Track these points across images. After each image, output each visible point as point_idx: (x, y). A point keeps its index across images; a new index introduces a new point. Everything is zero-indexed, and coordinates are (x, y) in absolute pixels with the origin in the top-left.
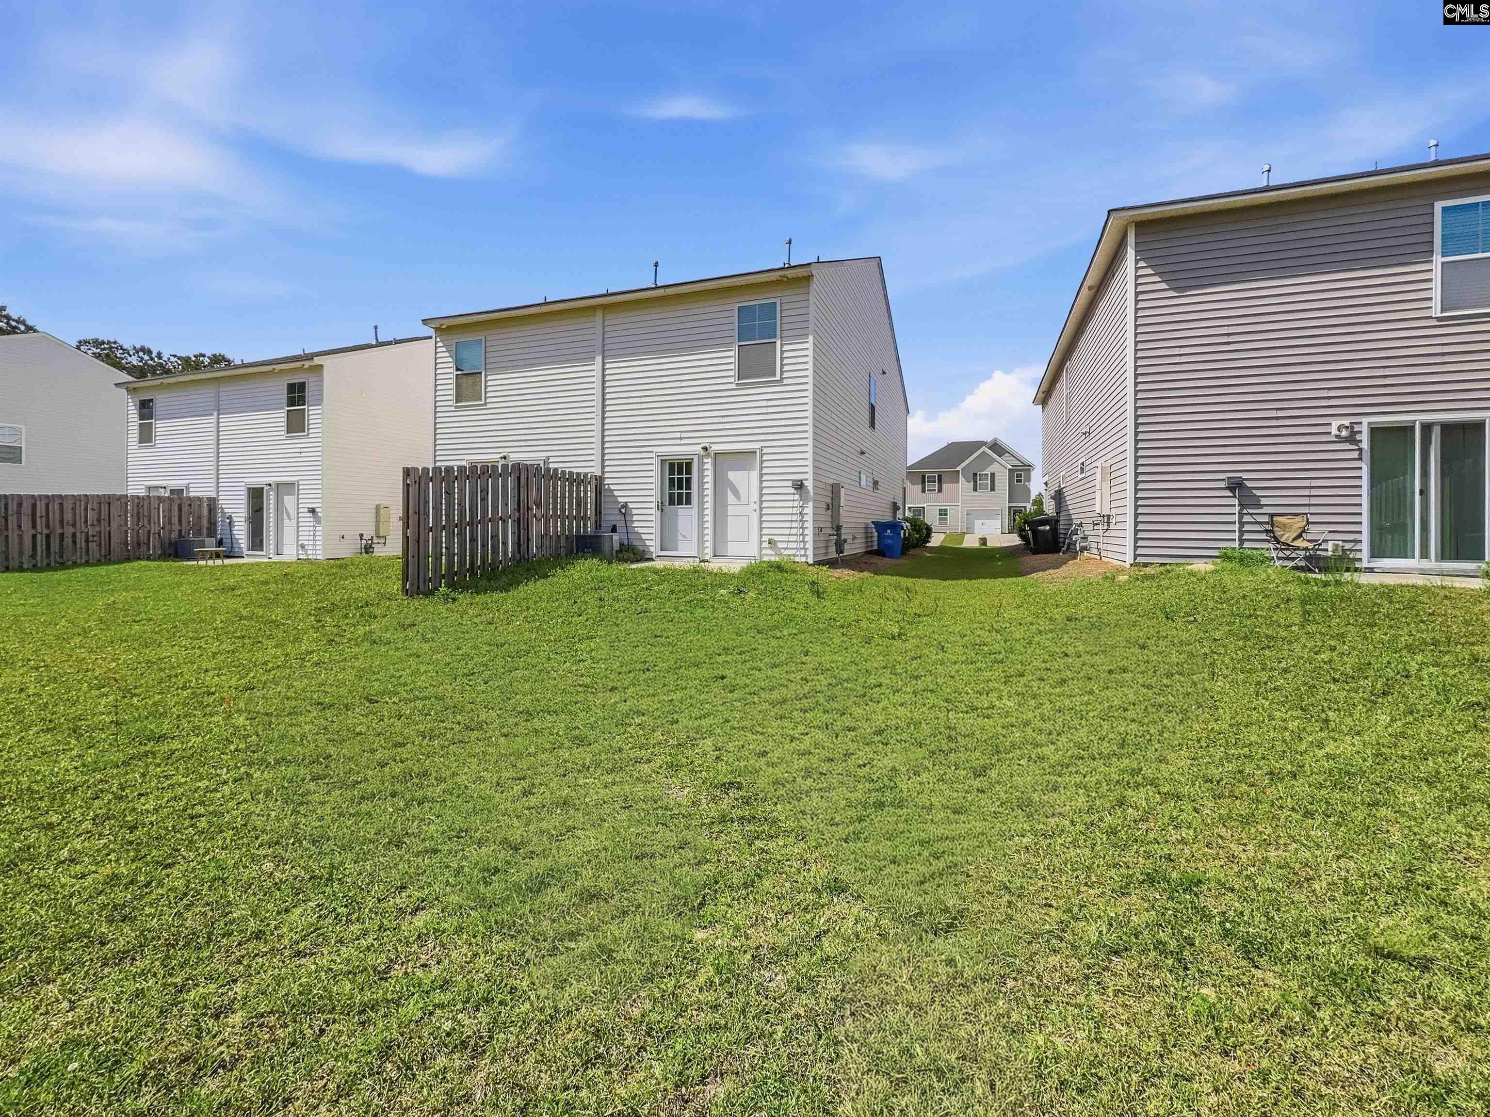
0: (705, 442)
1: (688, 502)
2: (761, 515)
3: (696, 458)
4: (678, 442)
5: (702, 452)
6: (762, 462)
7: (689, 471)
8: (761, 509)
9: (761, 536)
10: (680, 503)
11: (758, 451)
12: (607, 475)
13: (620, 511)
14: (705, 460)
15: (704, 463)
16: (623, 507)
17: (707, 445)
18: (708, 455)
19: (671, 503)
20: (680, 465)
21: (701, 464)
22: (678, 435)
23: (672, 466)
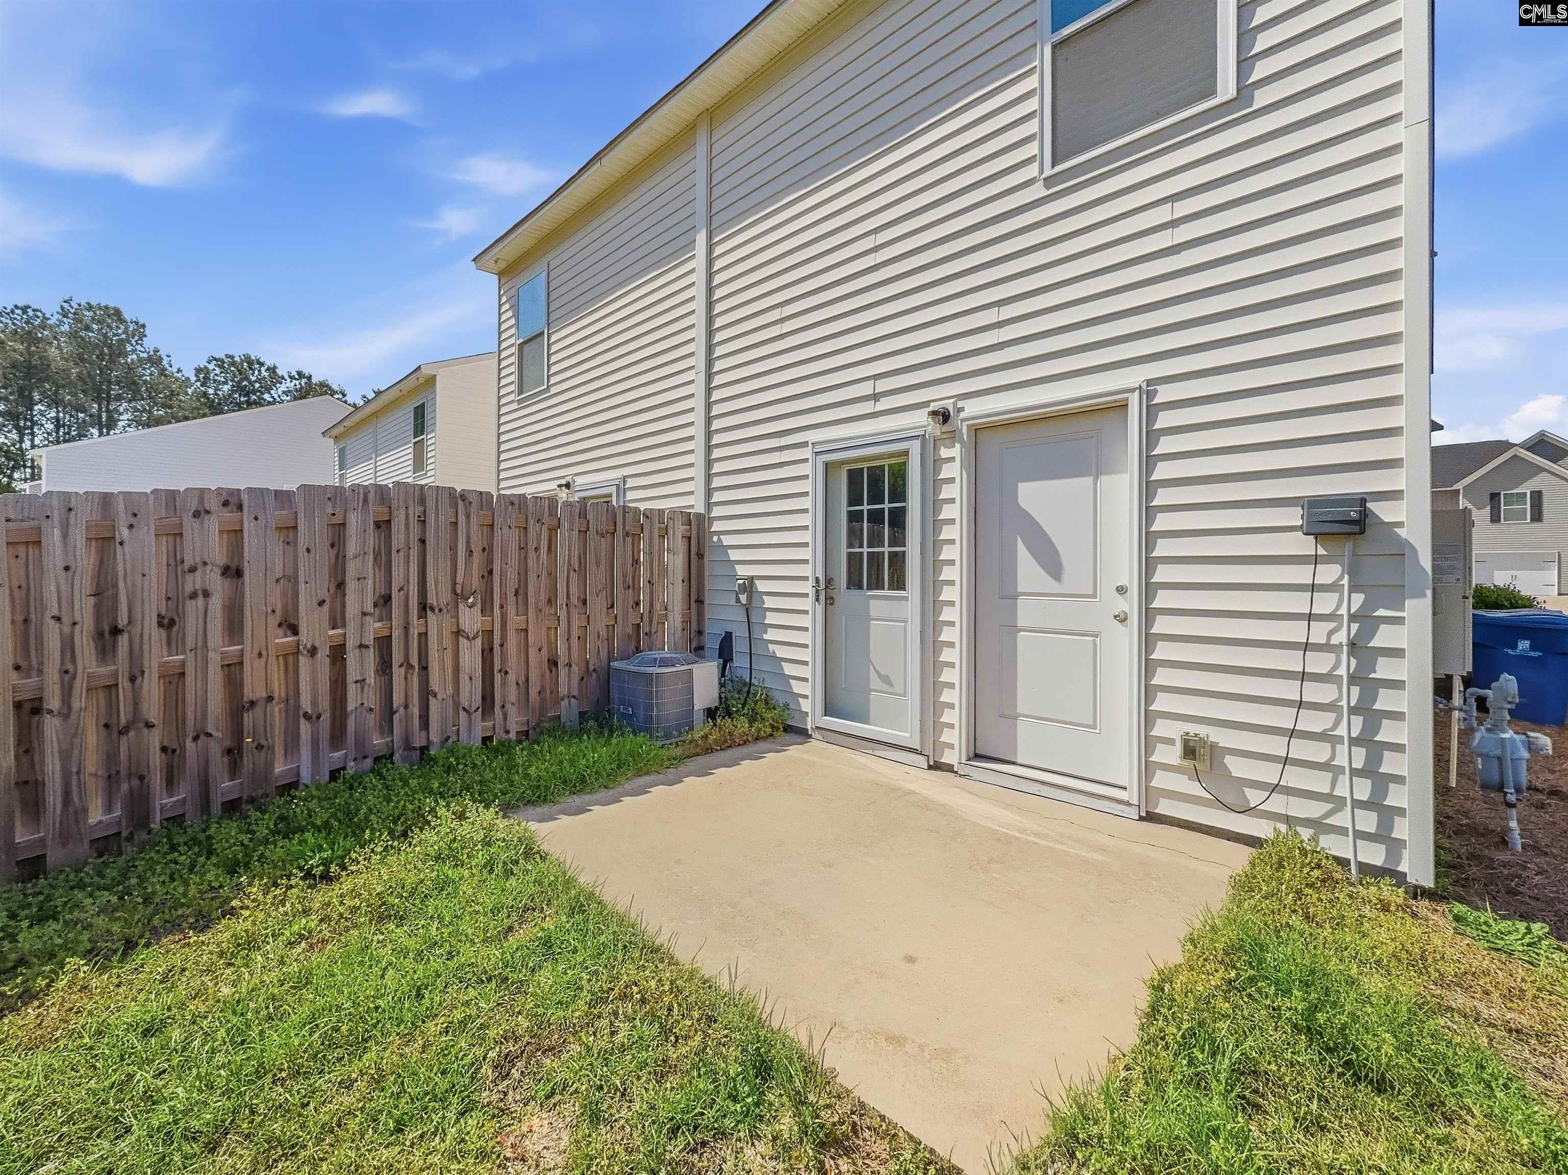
0: (940, 395)
1: (899, 583)
2: (1148, 641)
3: (915, 448)
4: (867, 407)
5: (933, 428)
6: (1151, 437)
7: (899, 493)
8: (1149, 615)
9: (1149, 718)
10: (876, 583)
11: (1134, 400)
12: (716, 512)
13: (738, 600)
14: (944, 453)
15: (938, 463)
16: (743, 589)
17: (949, 404)
18: (953, 437)
19: (854, 582)
20: (876, 475)
21: (935, 463)
22: (866, 389)
23: (854, 477)
